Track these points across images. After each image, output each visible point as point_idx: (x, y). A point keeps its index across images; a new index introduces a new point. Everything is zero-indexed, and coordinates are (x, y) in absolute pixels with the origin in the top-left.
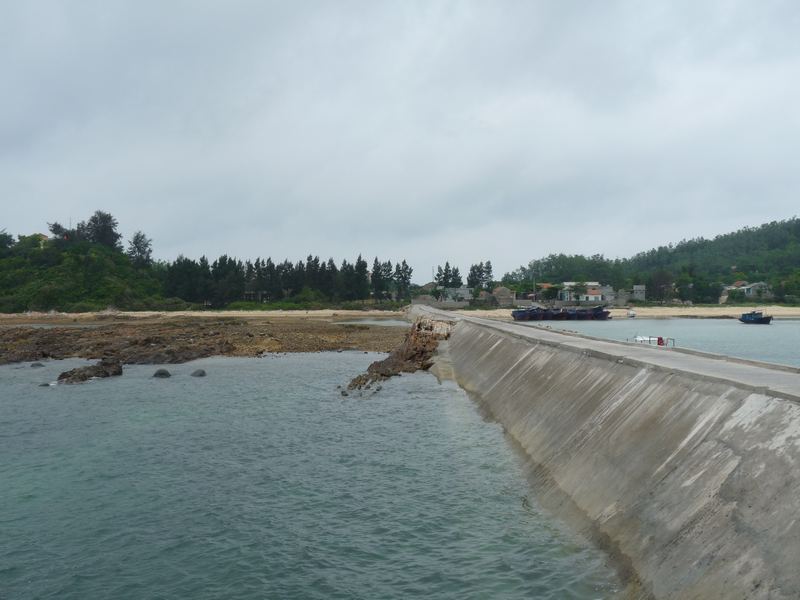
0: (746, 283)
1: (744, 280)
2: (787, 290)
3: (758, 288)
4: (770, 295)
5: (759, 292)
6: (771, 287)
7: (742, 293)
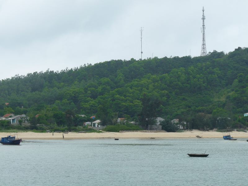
0: (12, 115)
1: (12, 113)
2: (39, 121)
3: (20, 119)
4: (28, 124)
5: (20, 122)
6: (28, 118)
7: (9, 122)
